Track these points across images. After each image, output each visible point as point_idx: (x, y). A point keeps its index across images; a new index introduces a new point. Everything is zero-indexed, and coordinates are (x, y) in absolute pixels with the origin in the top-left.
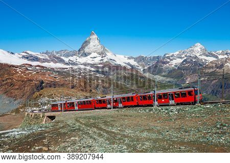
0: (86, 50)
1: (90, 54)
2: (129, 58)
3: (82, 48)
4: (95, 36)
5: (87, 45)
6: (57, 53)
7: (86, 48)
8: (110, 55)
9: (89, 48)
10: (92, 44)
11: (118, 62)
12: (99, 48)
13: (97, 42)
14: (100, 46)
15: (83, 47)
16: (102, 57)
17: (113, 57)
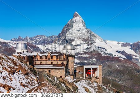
0: (68, 36)
1: (72, 40)
2: (124, 45)
3: (62, 33)
4: (79, 18)
5: (69, 29)
6: (32, 39)
7: (68, 33)
8: (98, 42)
9: (71, 34)
10: (75, 28)
11: (109, 51)
12: (85, 33)
13: (81, 25)
14: (85, 31)
15: (64, 32)
16: (88, 45)
17: (102, 45)
